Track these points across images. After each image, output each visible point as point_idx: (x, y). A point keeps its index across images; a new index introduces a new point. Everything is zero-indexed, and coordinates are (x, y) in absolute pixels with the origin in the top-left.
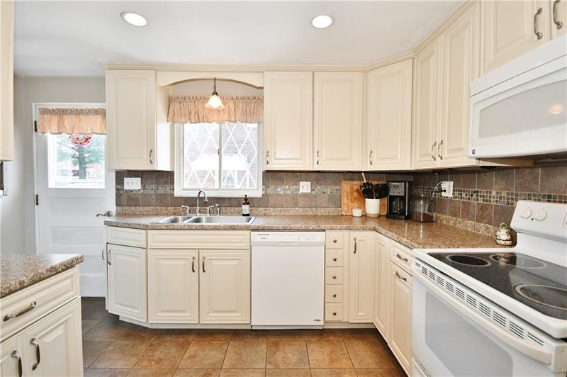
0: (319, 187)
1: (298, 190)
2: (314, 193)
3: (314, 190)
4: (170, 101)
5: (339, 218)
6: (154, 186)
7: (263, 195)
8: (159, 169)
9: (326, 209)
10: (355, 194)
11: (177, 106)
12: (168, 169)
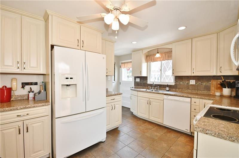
0: (199, 82)
1: (189, 83)
2: (197, 84)
3: (197, 83)
4: (147, 56)
5: (209, 95)
6: (142, 81)
7: (175, 84)
8: (143, 76)
9: (203, 92)
10: (219, 86)
11: (148, 58)
12: (146, 76)
